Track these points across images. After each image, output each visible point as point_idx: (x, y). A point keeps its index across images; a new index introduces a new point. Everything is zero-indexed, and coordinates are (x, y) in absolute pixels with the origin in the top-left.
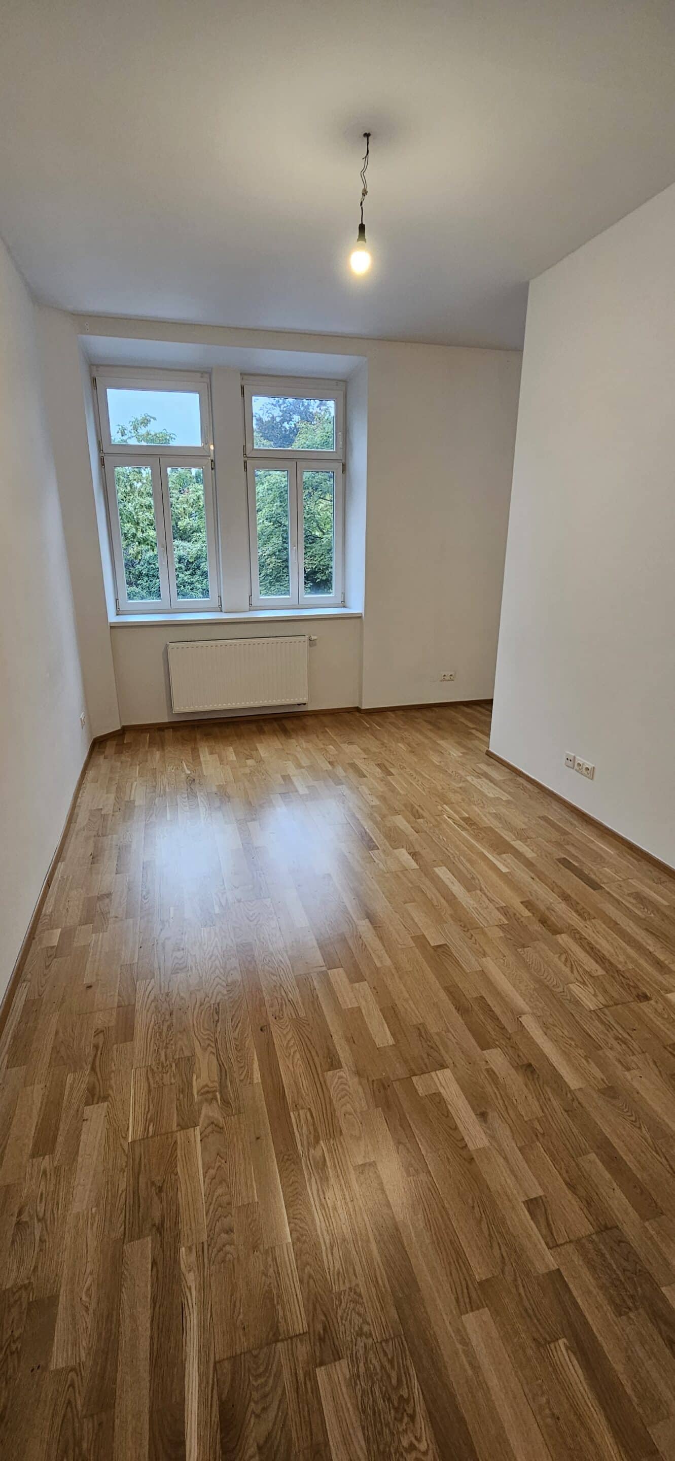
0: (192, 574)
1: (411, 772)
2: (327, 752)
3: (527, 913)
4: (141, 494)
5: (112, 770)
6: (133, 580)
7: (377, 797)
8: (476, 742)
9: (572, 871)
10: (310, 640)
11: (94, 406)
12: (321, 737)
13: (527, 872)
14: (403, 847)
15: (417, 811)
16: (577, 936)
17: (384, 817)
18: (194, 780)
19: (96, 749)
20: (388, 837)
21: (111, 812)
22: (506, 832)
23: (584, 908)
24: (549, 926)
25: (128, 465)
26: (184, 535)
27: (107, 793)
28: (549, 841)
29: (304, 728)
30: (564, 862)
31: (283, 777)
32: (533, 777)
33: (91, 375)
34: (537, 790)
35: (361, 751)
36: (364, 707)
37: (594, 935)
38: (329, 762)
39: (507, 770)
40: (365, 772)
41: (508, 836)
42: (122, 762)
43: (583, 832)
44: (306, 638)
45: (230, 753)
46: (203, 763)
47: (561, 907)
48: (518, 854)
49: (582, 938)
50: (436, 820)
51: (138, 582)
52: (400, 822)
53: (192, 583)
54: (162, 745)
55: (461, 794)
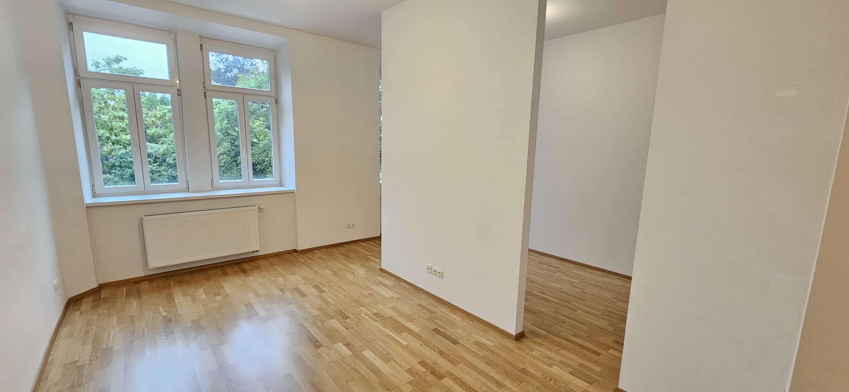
0: (160, 165)
1: (336, 288)
2: (277, 282)
3: (423, 369)
4: (115, 109)
5: (89, 323)
6: (107, 170)
7: (316, 309)
8: (372, 263)
9: (441, 335)
10: (259, 208)
11: (70, 42)
12: (272, 272)
13: (417, 342)
14: (339, 341)
15: (345, 314)
16: (453, 377)
17: (323, 322)
18: (170, 320)
19: (71, 307)
20: (328, 336)
21: (87, 362)
22: (400, 318)
23: (453, 358)
24: (437, 375)
25: (103, 88)
26: (153, 139)
27: (83, 345)
28: (425, 319)
29: (258, 268)
30: (436, 331)
31: (246, 305)
32: (409, 281)
33: (67, 20)
34: (412, 289)
35: (300, 279)
36: (299, 249)
37: (461, 374)
38: (280, 290)
39: (394, 279)
40: (306, 293)
41: (402, 320)
42: (99, 316)
43: (441, 310)
44: (257, 207)
45: (201, 293)
46: (178, 305)
47: (441, 361)
48: (410, 332)
49: (456, 378)
50: (358, 319)
51: (112, 171)
52: (335, 324)
53: (159, 172)
54: (139, 294)
55: (370, 298)
